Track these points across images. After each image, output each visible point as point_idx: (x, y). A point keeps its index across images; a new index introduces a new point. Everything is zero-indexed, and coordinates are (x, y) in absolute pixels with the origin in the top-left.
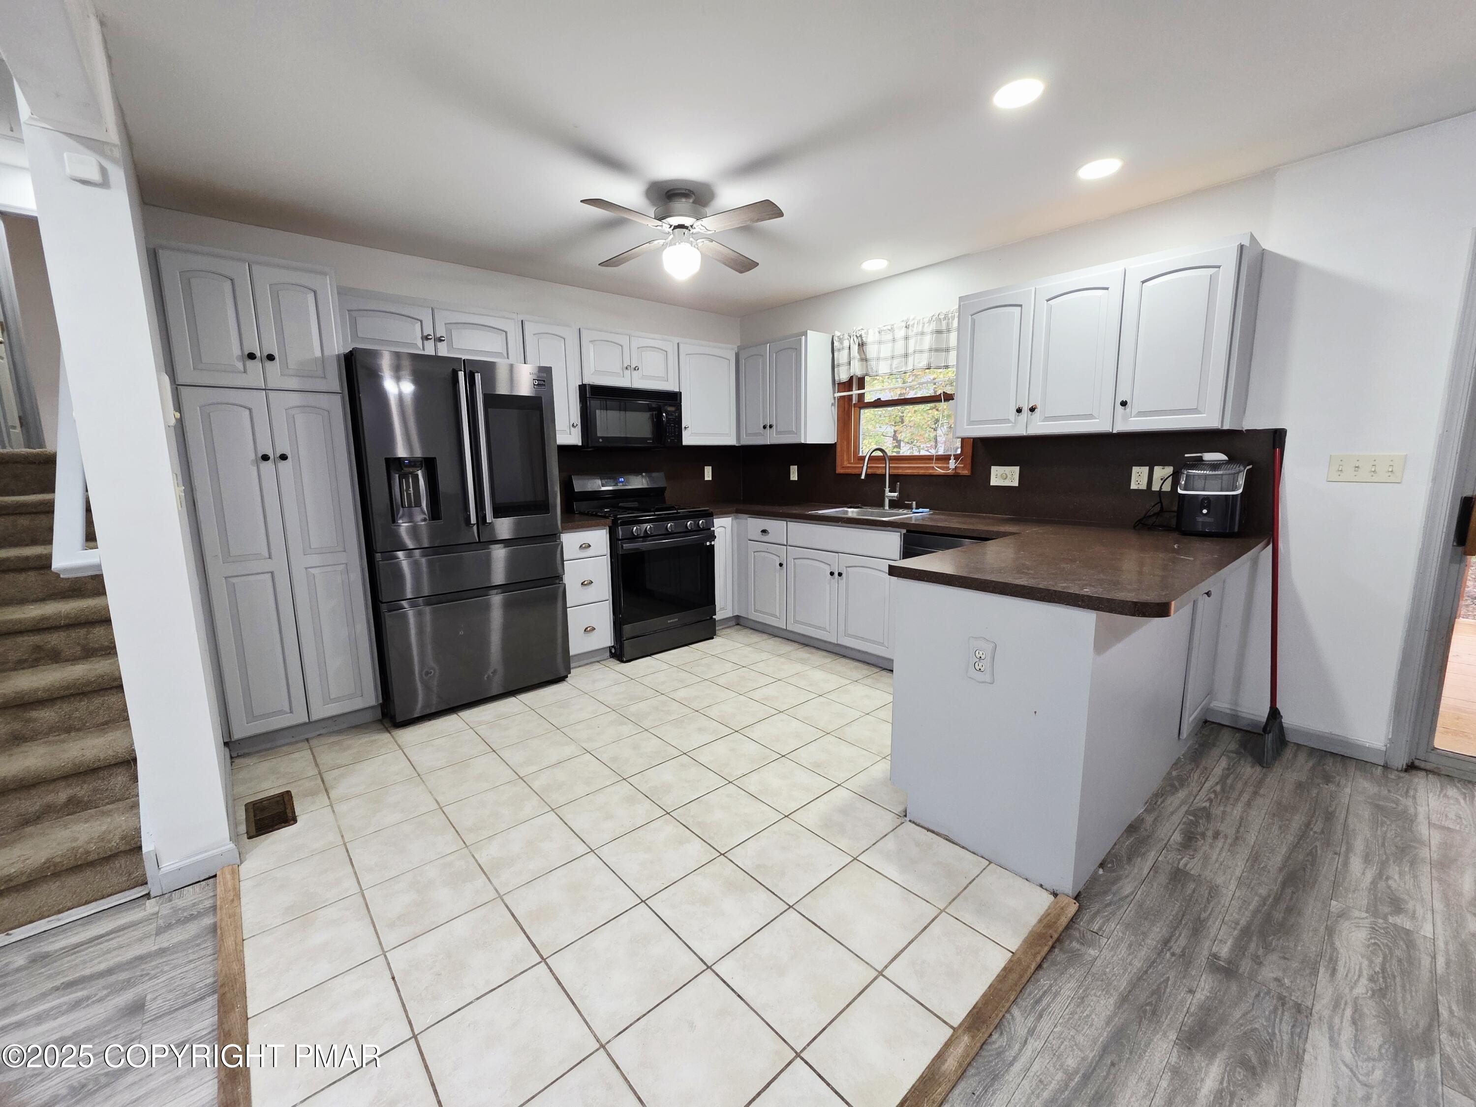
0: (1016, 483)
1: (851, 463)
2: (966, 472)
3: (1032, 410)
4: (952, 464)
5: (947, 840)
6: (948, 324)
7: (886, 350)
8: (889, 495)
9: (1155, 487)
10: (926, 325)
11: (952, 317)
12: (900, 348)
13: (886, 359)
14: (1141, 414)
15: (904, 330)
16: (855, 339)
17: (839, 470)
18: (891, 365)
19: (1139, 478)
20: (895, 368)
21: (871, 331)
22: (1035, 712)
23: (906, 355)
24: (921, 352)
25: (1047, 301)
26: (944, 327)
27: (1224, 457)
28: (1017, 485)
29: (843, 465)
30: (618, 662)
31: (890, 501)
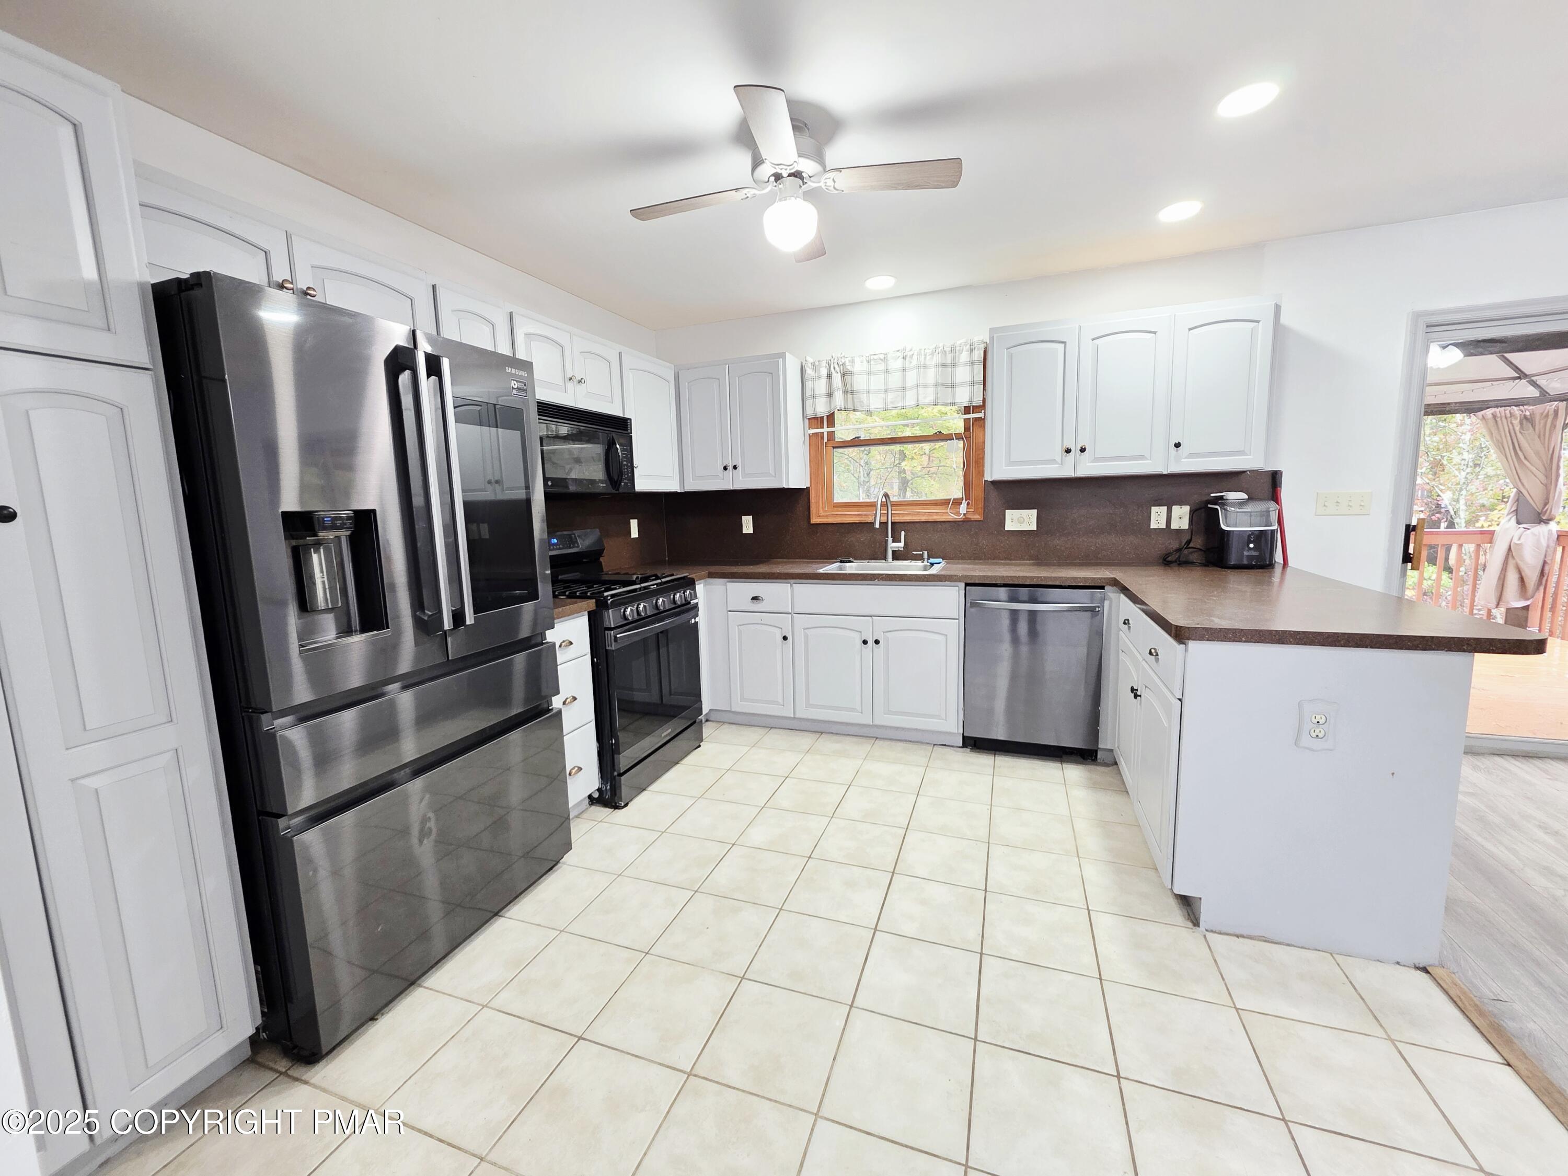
0: (1034, 527)
1: (826, 511)
2: (979, 517)
3: (1083, 450)
4: (963, 508)
5: (1265, 941)
6: (954, 358)
7: (877, 382)
8: (892, 546)
9: (1174, 526)
10: (928, 358)
11: (959, 350)
12: (895, 380)
13: (877, 392)
14: (1192, 455)
15: (900, 360)
16: (836, 366)
17: (814, 520)
18: (885, 399)
19: (1158, 517)
20: (892, 403)
21: (857, 360)
22: (1393, 774)
23: (904, 389)
24: (925, 386)
25: (1093, 340)
26: (949, 361)
27: (1244, 496)
28: (1035, 529)
29: (820, 514)
30: (609, 810)
31: (894, 552)
